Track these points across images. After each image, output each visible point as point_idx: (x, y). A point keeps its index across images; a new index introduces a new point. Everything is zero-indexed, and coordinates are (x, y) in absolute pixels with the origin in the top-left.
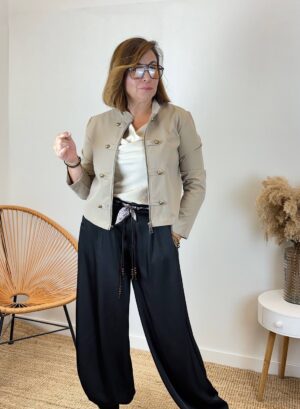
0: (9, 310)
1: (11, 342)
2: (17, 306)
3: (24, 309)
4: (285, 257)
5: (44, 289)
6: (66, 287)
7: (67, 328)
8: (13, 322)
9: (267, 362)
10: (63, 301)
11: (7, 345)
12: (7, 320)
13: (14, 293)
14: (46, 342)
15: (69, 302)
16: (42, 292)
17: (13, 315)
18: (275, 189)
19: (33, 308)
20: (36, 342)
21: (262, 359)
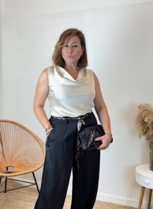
0: (4, 175)
1: (5, 191)
2: (8, 173)
3: (12, 174)
4: (150, 146)
5: (22, 164)
6: (34, 162)
7: (34, 184)
8: (6, 180)
9: (141, 202)
10: (32, 170)
11: (3, 193)
12: (3, 180)
13: (7, 166)
14: (24, 191)
15: (35, 171)
16: (21, 165)
17: (6, 177)
18: (144, 110)
19: (16, 174)
20: (18, 192)
21: (138, 200)
